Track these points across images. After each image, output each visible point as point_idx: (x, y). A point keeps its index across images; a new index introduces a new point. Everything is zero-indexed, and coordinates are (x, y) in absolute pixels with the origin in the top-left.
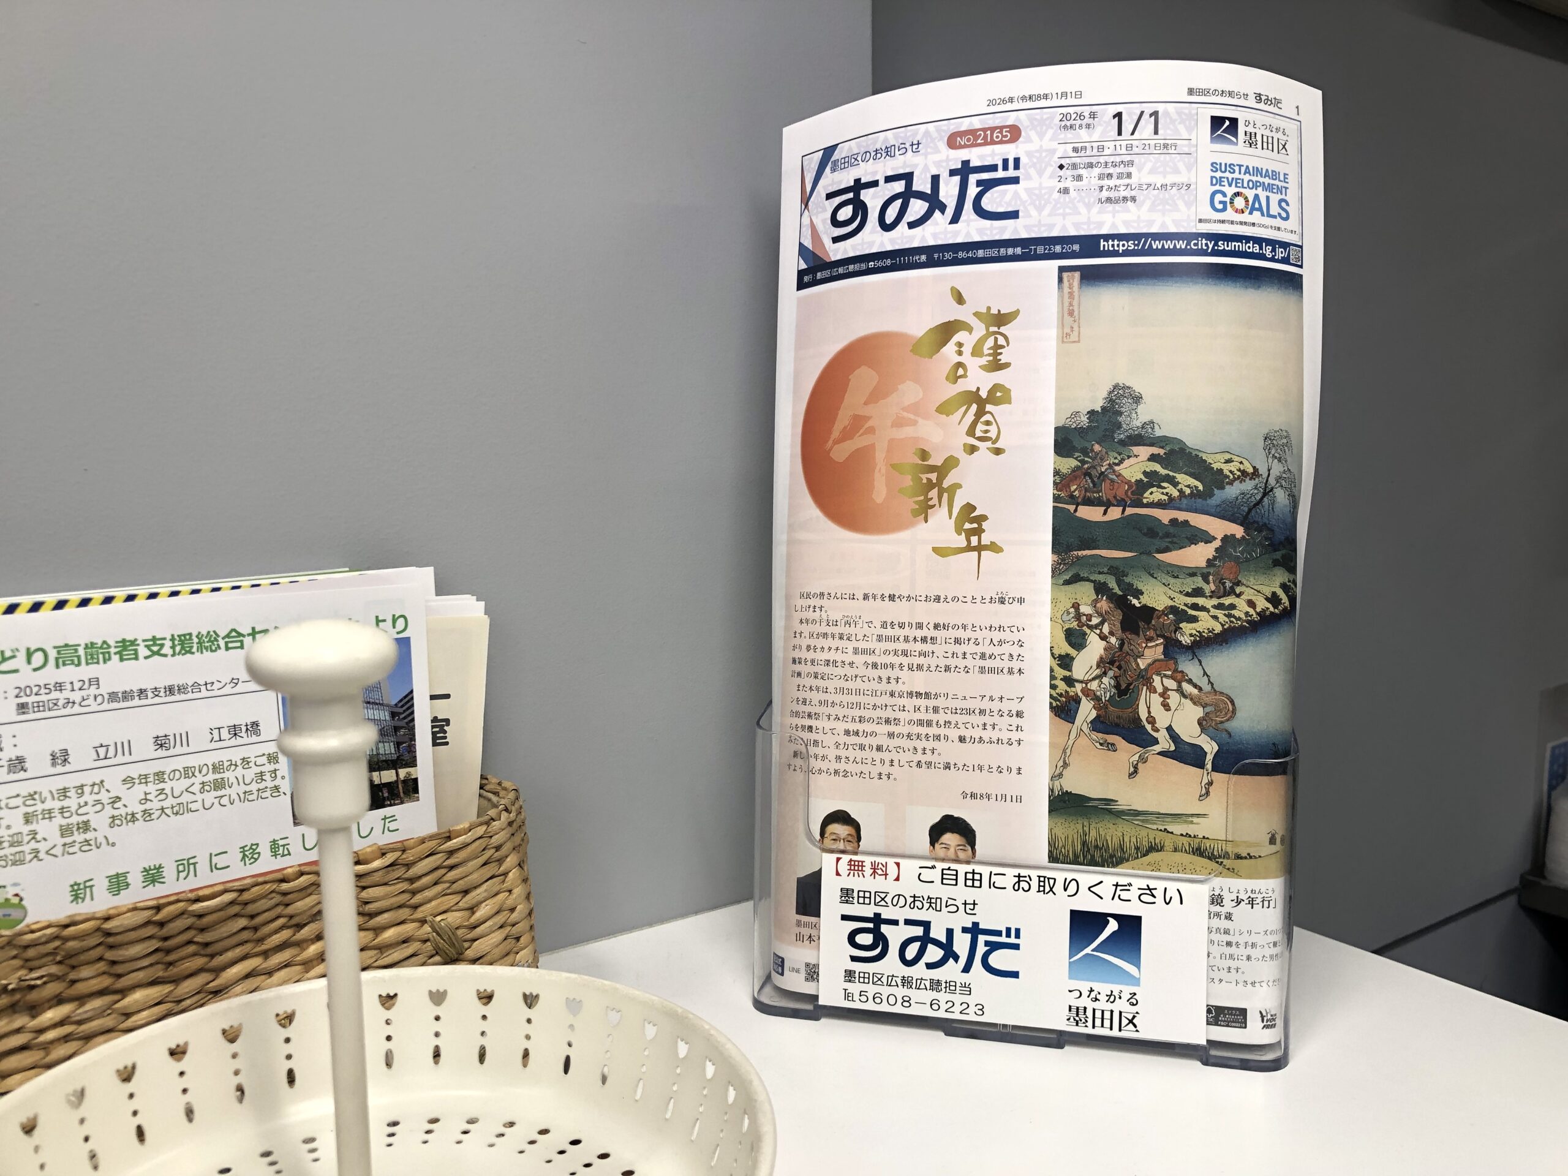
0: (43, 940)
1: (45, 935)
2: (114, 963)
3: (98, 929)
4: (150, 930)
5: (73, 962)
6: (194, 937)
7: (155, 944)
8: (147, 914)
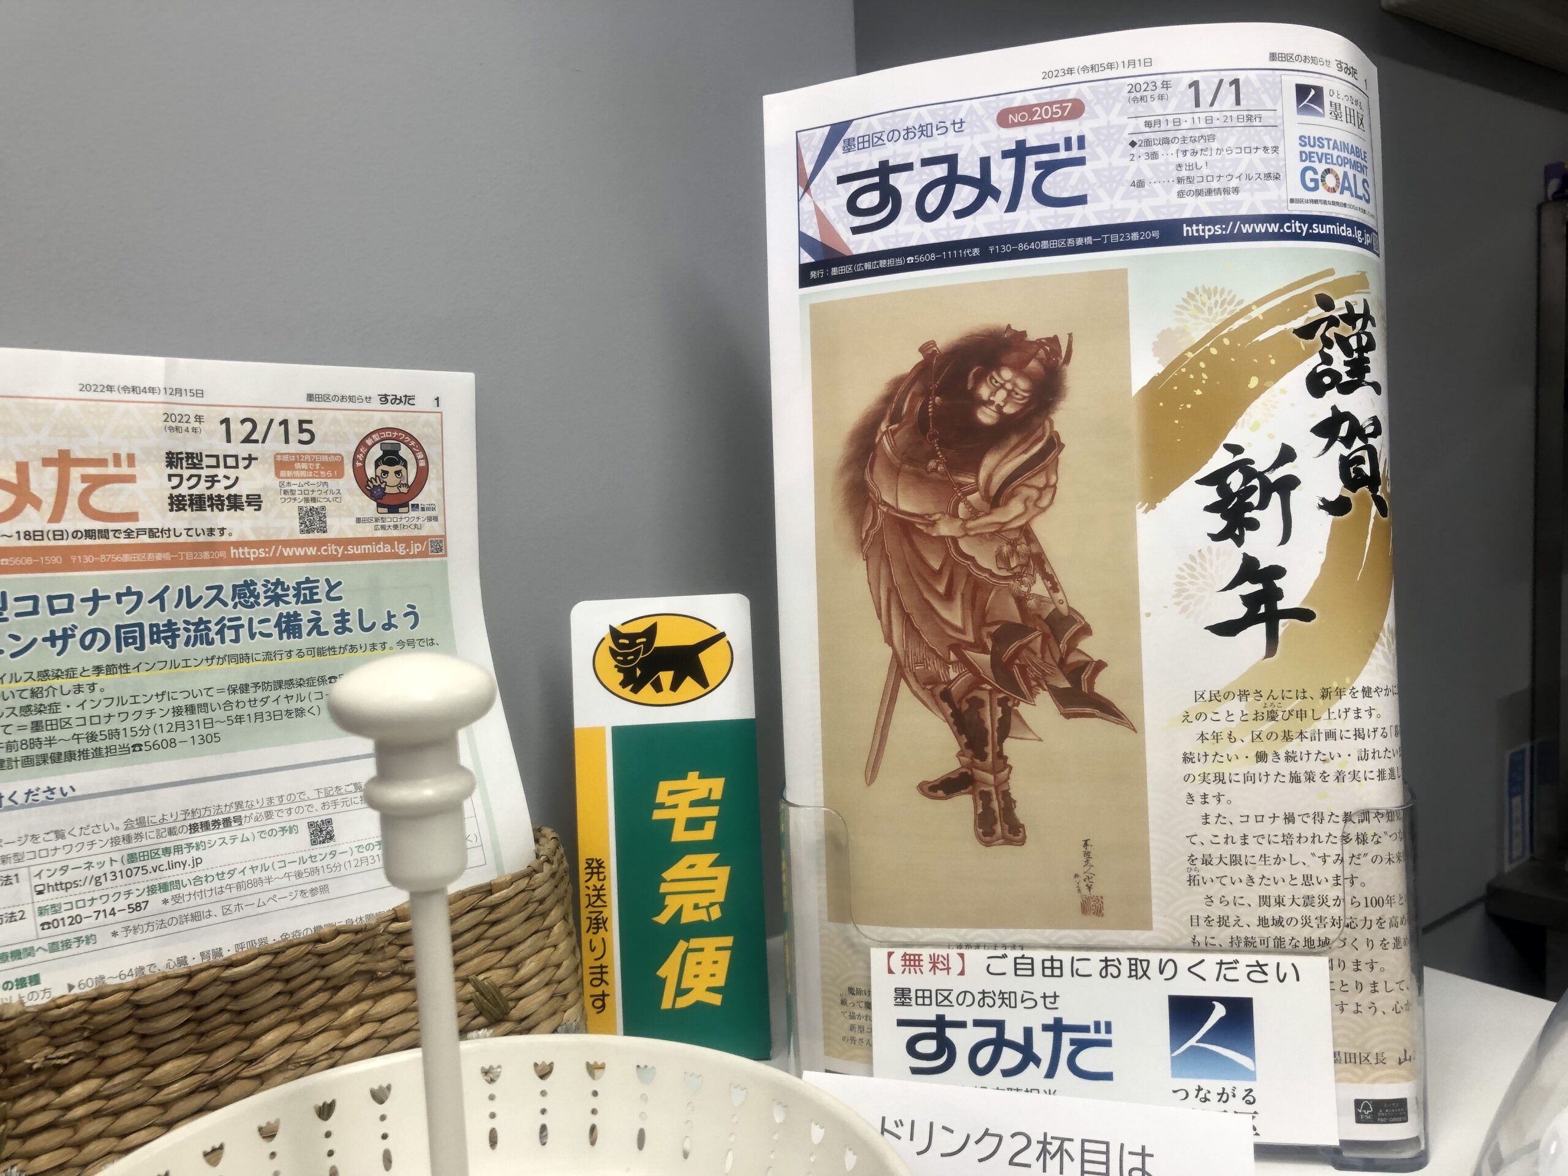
0: (70, 1015)
1: (72, 1010)
2: (144, 1036)
3: (127, 1001)
4: (182, 1000)
5: (101, 1037)
6: (227, 1005)
7: (185, 1015)
8: (176, 984)
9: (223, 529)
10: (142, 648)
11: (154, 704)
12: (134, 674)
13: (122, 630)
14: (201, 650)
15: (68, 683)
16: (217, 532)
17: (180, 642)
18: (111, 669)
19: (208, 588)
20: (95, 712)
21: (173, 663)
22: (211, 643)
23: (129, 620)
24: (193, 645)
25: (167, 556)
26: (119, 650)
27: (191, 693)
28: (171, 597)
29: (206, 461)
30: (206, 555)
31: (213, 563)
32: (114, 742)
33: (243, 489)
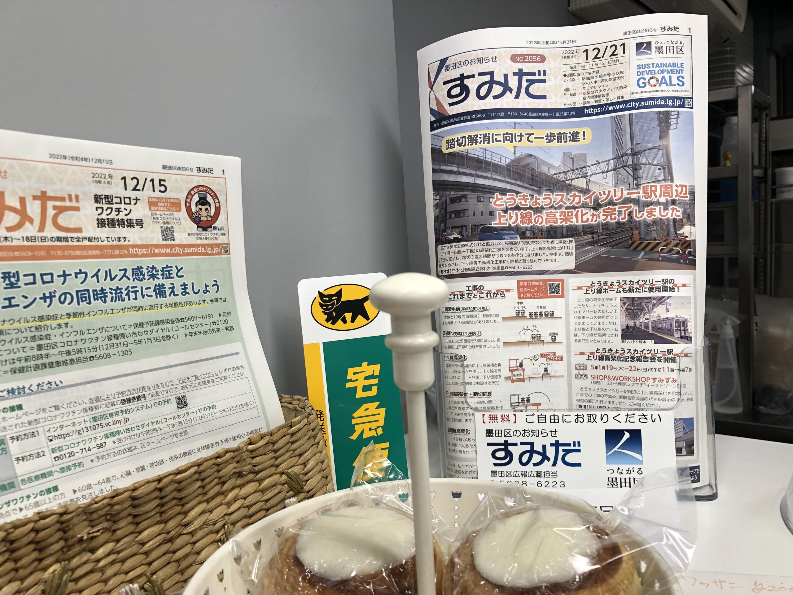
0: (102, 507)
1: (102, 504)
2: (136, 516)
3: (130, 496)
4: (156, 494)
5: (115, 518)
6: (176, 495)
7: (156, 502)
8: (154, 485)
9: (125, 238)
10: (90, 303)
11: (98, 334)
12: (87, 317)
13: (80, 293)
14: (119, 304)
15: (54, 323)
16: (122, 240)
17: (108, 299)
18: (75, 315)
19: (120, 270)
20: (69, 339)
21: (106, 311)
22: (123, 300)
23: (82, 287)
24: (115, 301)
25: (98, 252)
26: (79, 304)
27: (116, 328)
28: (102, 275)
29: (116, 200)
30: (117, 252)
31: (122, 256)
32: (80, 355)
33: (133, 216)
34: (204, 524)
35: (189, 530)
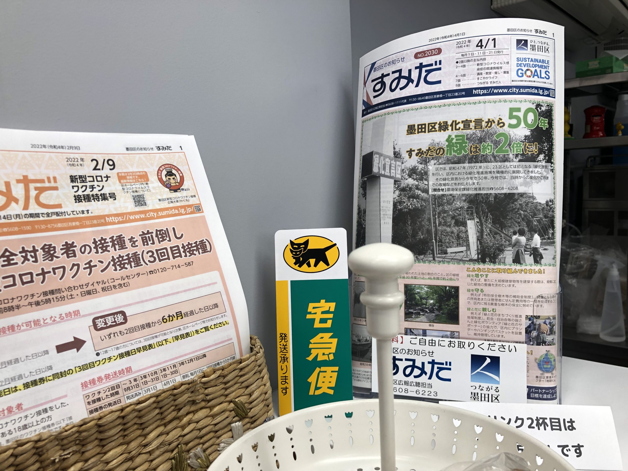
1: (71, 432)
2: (101, 440)
3: (97, 424)
4: (119, 421)
5: (84, 443)
6: (137, 421)
7: (119, 428)
8: (117, 414)
34: (161, 444)
35: (148, 450)
